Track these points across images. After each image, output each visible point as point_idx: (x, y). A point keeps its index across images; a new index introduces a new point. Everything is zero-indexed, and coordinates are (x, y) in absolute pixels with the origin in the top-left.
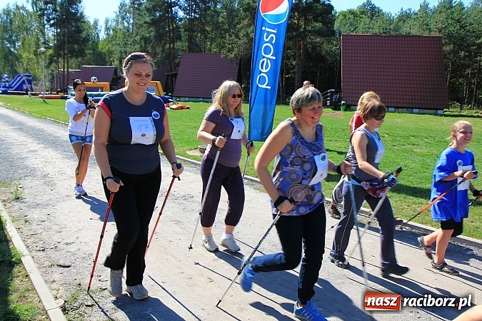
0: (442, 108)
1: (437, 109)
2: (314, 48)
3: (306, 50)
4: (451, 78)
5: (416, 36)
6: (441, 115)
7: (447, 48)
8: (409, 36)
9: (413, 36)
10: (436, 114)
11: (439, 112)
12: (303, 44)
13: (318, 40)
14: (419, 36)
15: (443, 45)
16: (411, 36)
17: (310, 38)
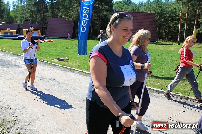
0: (155, 41)
1: (153, 42)
2: (105, 16)
3: (102, 17)
4: (158, 30)
5: (145, 13)
6: (155, 44)
7: (157, 18)
8: (142, 12)
9: (144, 13)
10: (153, 44)
11: (154, 43)
12: (101, 15)
13: (107, 13)
14: (146, 13)
15: (155, 16)
16: (143, 13)
17: (103, 12)
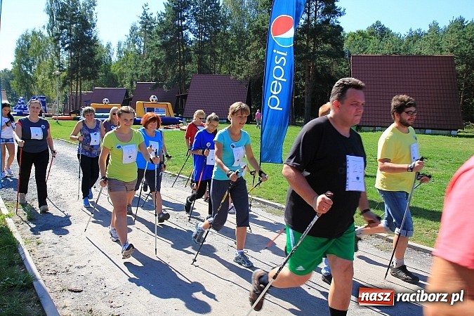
0: (456, 128)
1: (451, 130)
2: (323, 69)
3: (315, 71)
4: (464, 98)
5: (427, 56)
6: (455, 136)
7: (460, 68)
9: (424, 56)
10: (450, 135)
13: (328, 61)
15: (455, 65)
16: (421, 57)
17: (319, 60)
